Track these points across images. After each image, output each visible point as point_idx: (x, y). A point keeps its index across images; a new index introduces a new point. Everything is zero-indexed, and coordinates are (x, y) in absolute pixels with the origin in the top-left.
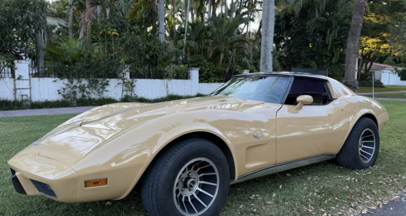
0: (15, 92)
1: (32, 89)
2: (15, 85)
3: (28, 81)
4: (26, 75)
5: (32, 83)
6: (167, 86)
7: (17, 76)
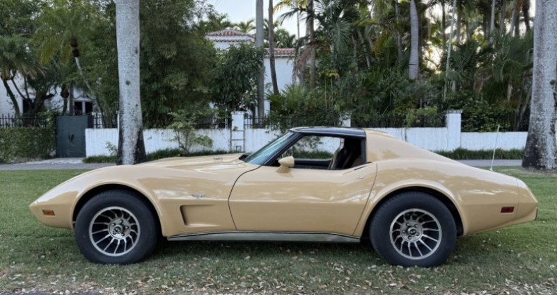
0: (231, 142)
1: (246, 141)
2: (231, 136)
3: (242, 133)
4: (241, 127)
5: (246, 135)
6: (406, 137)
7: (233, 128)
